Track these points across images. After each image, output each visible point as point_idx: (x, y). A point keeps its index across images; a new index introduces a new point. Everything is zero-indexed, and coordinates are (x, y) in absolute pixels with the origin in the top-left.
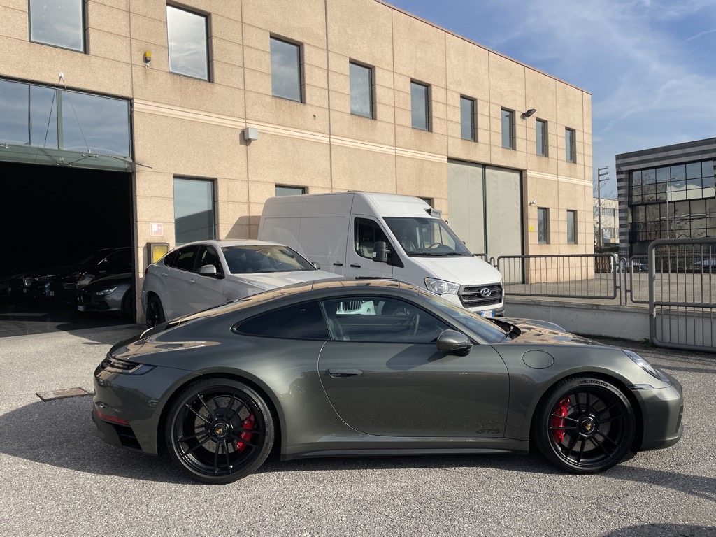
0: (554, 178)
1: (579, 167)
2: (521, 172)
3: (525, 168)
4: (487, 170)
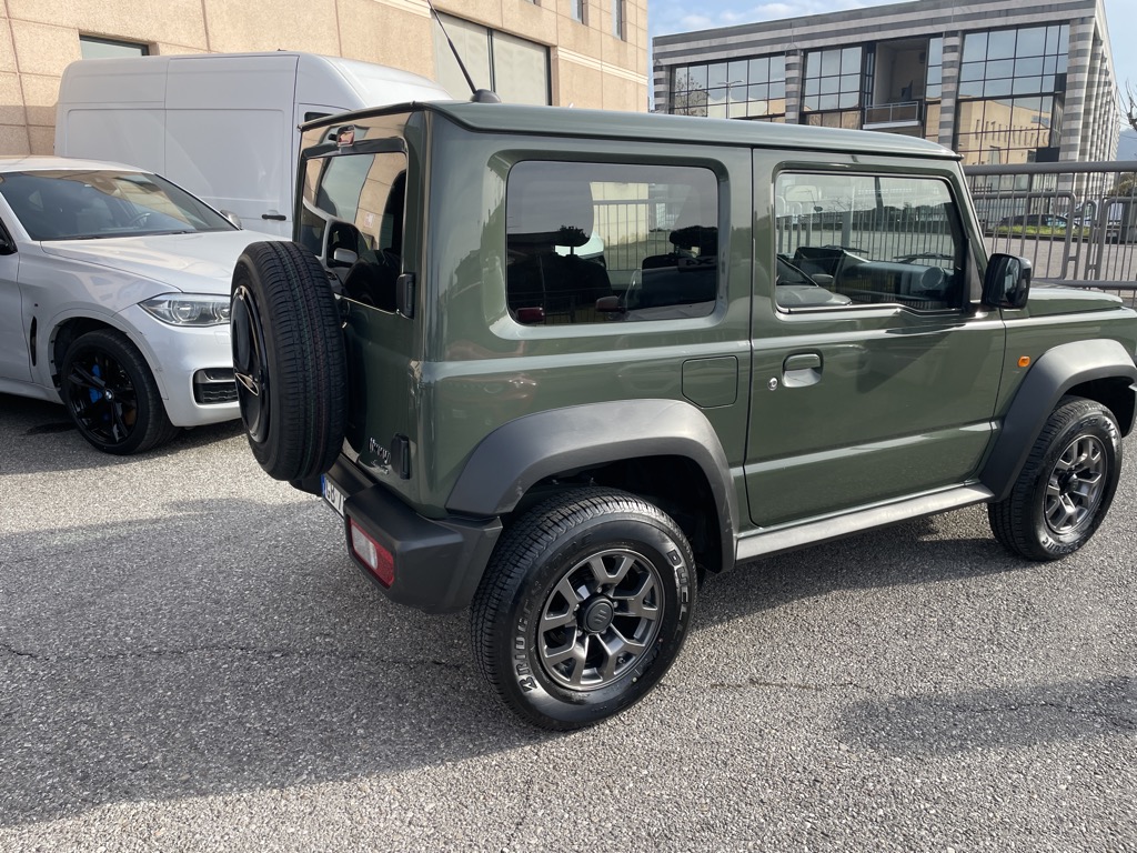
0: (594, 64)
1: (630, 49)
2: (548, 49)
3: (555, 43)
4: (495, 40)
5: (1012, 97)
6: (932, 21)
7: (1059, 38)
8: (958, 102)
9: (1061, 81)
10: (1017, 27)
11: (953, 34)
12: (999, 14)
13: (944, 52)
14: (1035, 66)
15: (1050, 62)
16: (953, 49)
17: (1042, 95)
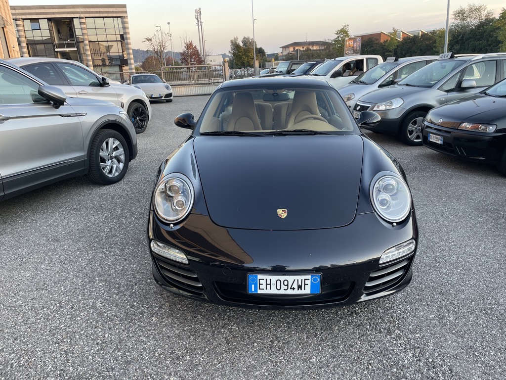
5: (108, 41)
6: (73, 13)
7: (118, 22)
8: (89, 42)
9: (122, 36)
10: (103, 17)
11: (82, 18)
12: (97, 12)
13: (80, 24)
14: (112, 31)
15: (117, 30)
16: (84, 23)
17: (117, 41)
